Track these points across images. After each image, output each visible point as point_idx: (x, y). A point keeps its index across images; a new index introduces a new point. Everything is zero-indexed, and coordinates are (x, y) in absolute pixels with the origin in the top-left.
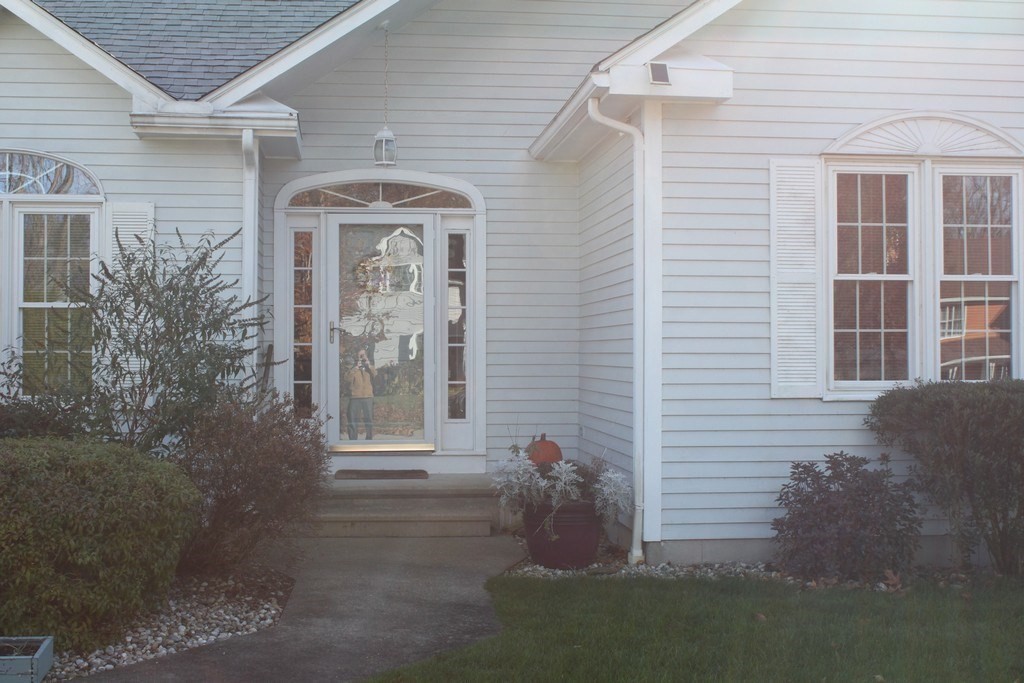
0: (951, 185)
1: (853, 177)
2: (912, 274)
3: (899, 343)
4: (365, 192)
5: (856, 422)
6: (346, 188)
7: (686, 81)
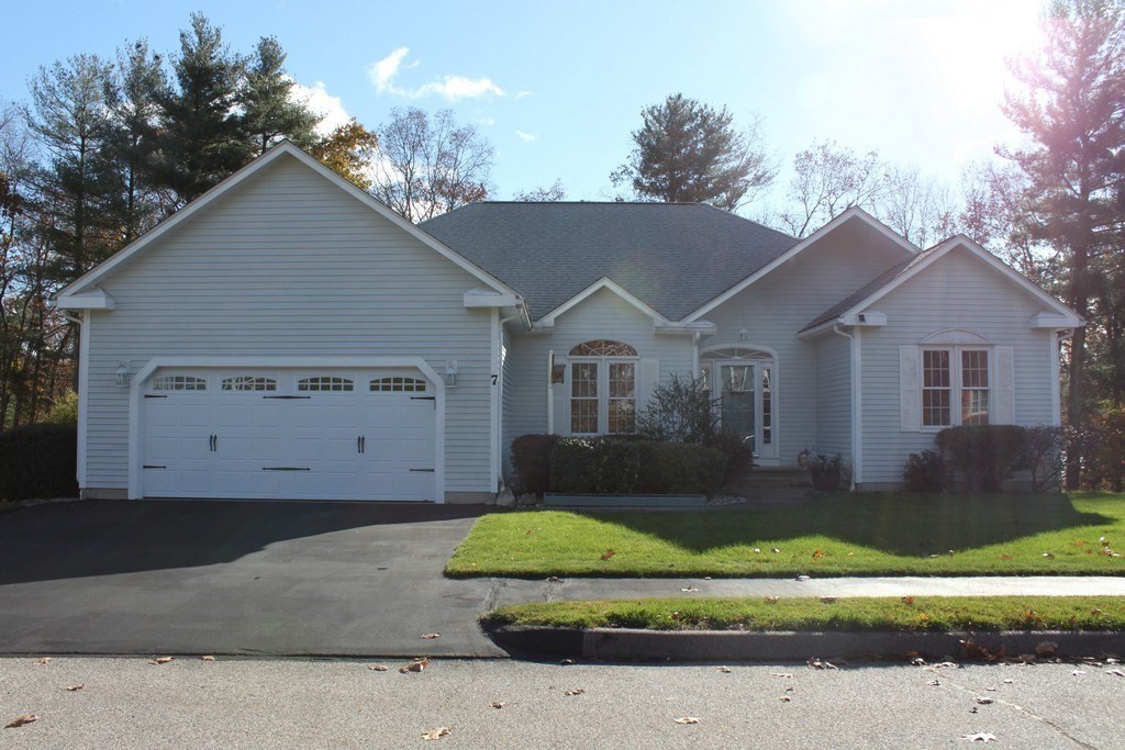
0: (965, 354)
1: (929, 352)
2: (951, 387)
3: (947, 412)
4: (731, 352)
5: (931, 441)
6: (720, 351)
7: (873, 319)
